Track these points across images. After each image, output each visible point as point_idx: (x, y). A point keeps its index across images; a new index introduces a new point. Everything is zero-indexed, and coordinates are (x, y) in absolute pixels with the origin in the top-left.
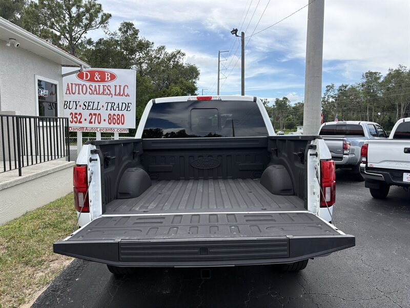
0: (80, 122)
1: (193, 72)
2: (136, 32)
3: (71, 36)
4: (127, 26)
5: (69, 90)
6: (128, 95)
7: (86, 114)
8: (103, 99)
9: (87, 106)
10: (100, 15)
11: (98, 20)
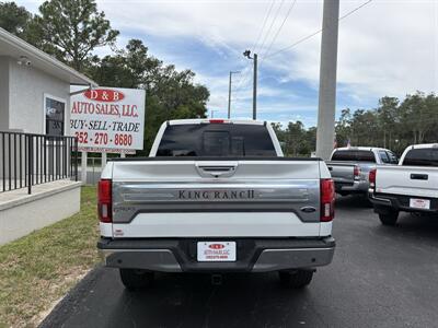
0: (86, 142)
1: (203, 93)
2: (144, 50)
3: (76, 52)
4: (136, 44)
5: (76, 109)
6: (136, 115)
7: (92, 133)
8: (110, 119)
9: (93, 125)
10: (107, 32)
11: (106, 36)
